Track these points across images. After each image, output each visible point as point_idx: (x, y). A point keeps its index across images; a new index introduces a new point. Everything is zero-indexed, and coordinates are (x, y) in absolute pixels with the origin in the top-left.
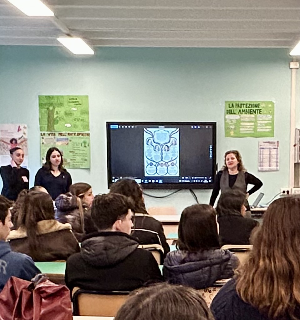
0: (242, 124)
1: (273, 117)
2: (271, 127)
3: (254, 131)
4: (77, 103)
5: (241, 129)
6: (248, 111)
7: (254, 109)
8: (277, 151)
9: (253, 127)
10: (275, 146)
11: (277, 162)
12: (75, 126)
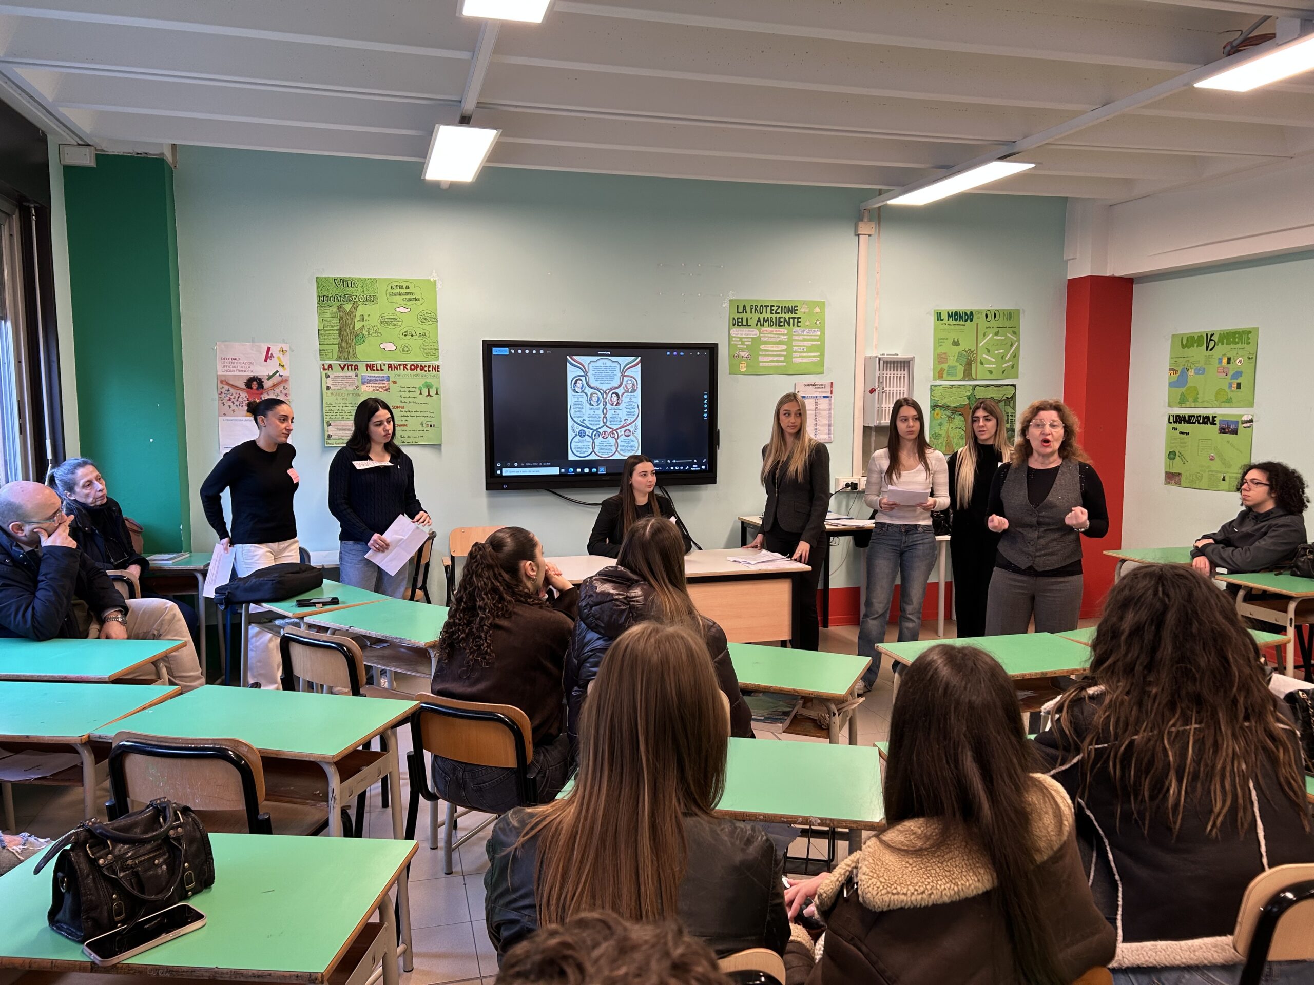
0: (762, 347)
1: (823, 333)
2: (818, 354)
3: (787, 363)
4: (410, 297)
5: (761, 358)
6: (774, 320)
7: (787, 316)
8: (830, 403)
9: (785, 353)
10: (827, 392)
11: (830, 425)
12: (406, 349)
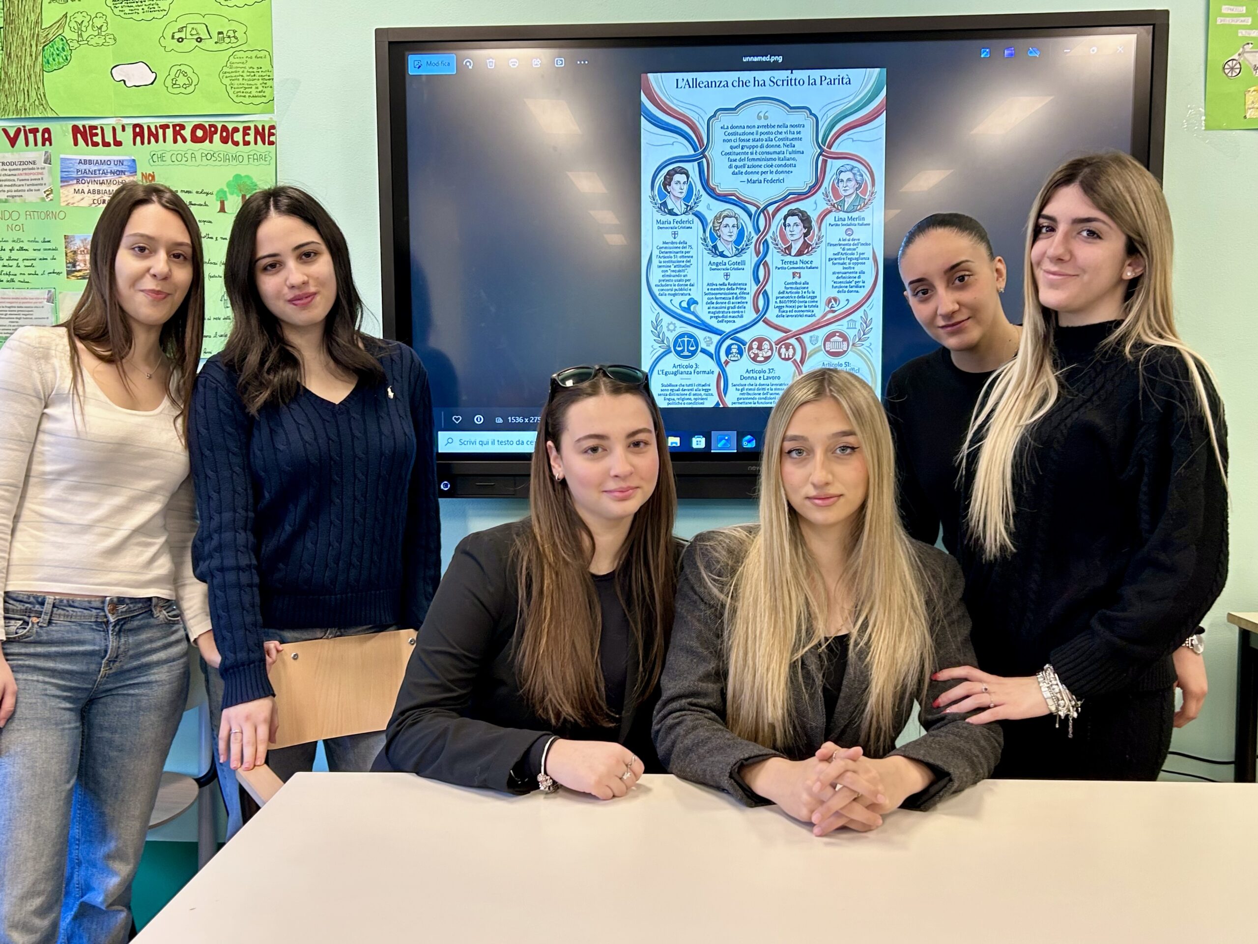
12: (182, 80)
